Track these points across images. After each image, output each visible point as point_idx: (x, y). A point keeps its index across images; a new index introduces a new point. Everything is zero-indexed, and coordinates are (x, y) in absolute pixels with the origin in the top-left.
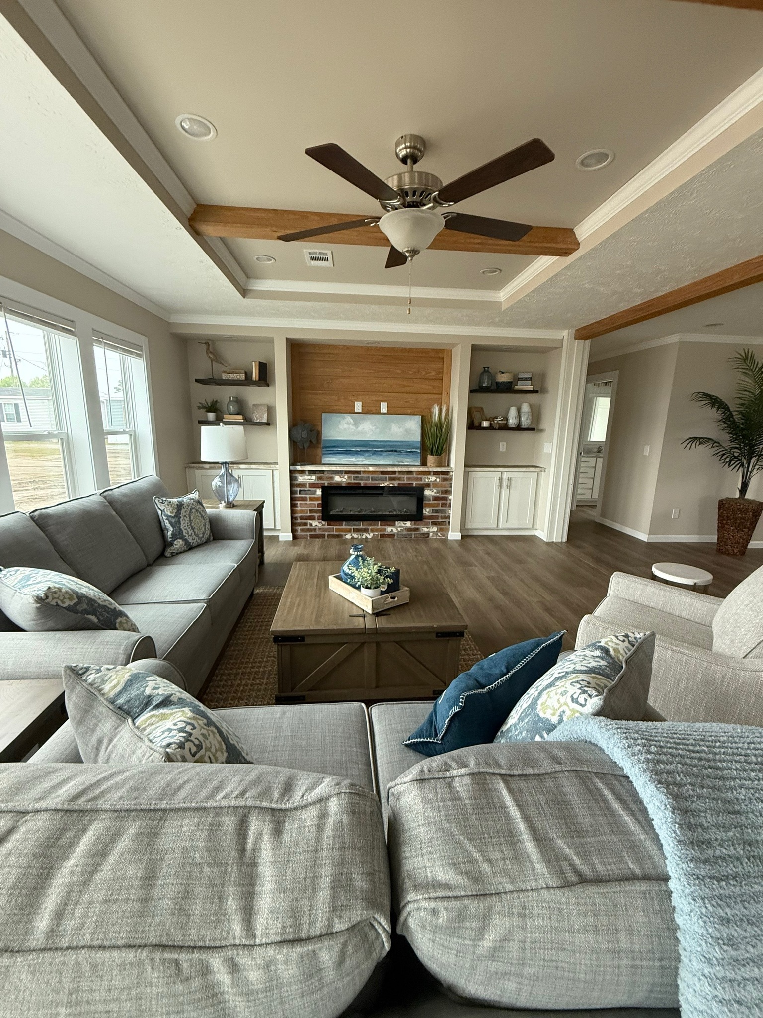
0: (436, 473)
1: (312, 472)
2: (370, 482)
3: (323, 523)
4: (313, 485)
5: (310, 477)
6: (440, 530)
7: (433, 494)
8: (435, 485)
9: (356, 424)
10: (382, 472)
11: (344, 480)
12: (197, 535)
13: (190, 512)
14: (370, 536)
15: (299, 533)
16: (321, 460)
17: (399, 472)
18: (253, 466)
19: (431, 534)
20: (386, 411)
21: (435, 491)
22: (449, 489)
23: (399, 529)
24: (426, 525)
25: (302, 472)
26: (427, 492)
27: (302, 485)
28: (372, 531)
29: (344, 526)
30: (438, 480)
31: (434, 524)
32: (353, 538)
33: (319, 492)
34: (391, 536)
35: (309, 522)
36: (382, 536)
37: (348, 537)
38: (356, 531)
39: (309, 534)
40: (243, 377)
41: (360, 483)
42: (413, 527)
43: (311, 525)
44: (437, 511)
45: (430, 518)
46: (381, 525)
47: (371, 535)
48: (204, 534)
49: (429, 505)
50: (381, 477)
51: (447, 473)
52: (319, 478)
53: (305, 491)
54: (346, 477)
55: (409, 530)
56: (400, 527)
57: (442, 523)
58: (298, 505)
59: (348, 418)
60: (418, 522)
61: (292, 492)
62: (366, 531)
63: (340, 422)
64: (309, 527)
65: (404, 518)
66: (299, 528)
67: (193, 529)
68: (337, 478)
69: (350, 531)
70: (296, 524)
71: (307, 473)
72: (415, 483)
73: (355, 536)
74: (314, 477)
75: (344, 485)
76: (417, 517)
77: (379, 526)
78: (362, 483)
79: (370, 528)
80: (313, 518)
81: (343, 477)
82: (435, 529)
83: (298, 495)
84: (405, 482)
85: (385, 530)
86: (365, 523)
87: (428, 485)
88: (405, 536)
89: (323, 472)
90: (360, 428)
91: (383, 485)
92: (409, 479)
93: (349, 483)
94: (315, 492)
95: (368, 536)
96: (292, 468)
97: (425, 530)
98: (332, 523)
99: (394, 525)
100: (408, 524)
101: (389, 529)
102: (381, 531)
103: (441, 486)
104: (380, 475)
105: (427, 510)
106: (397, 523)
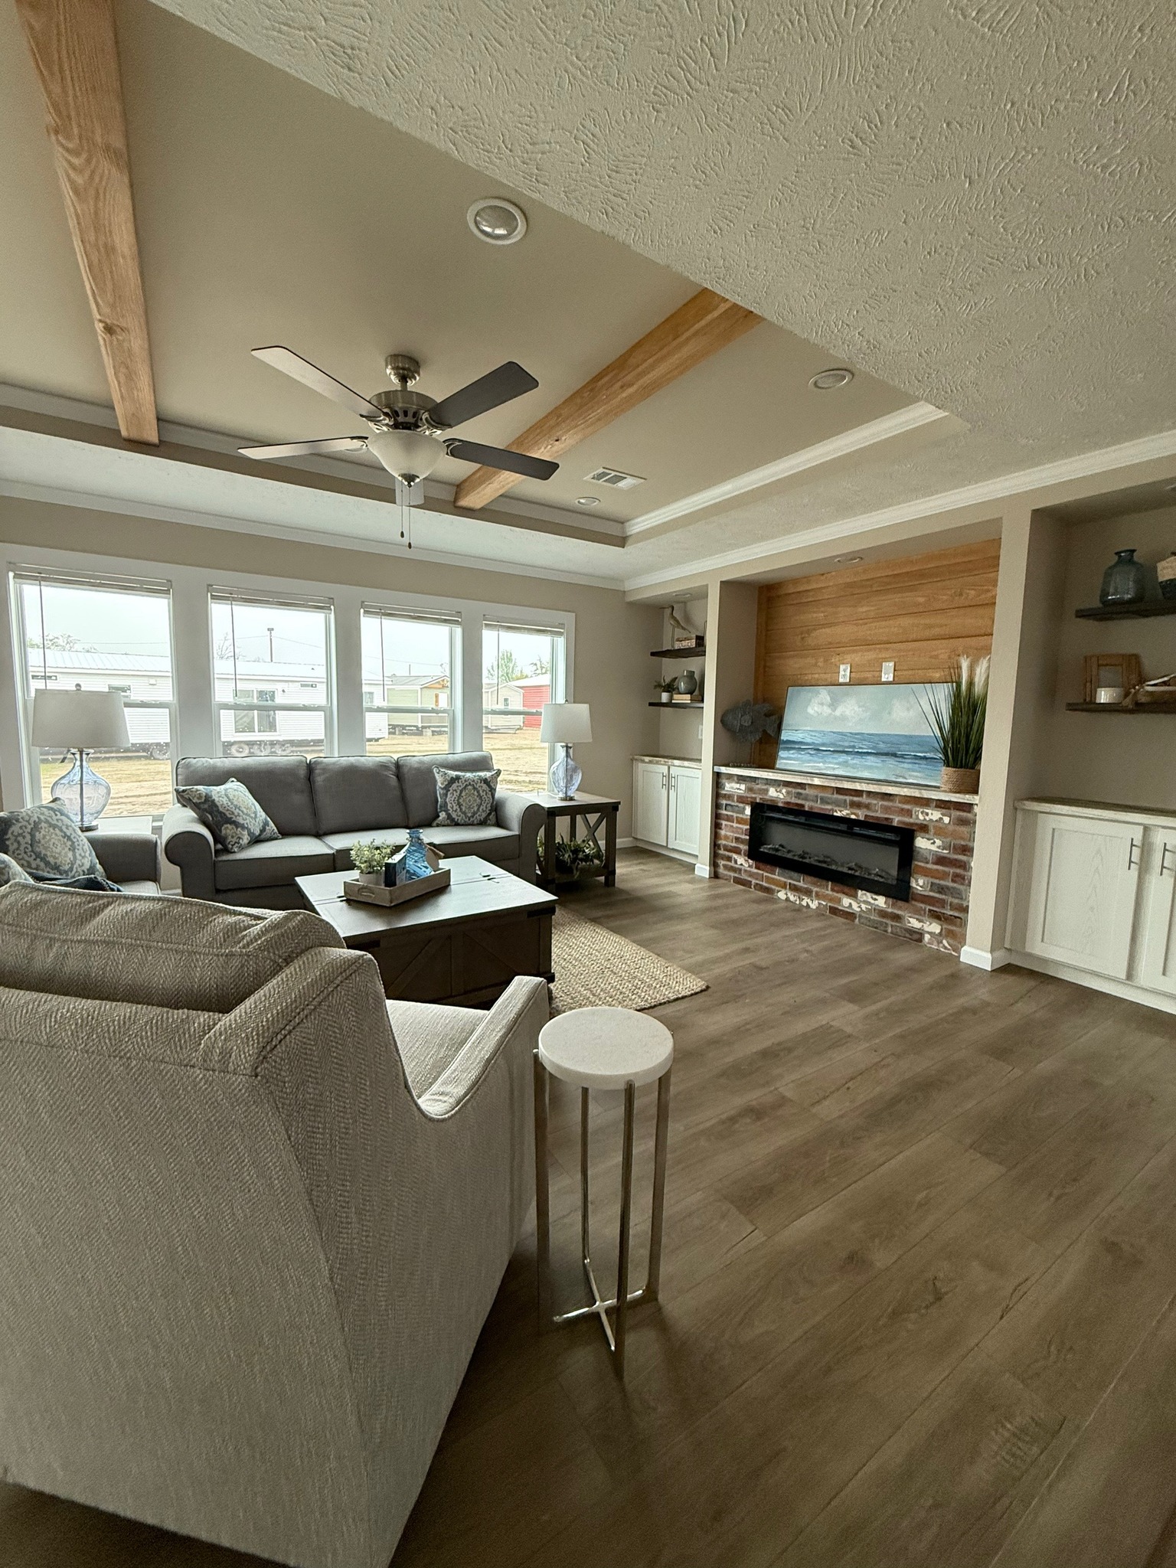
0: (942, 805)
1: (741, 779)
2: (818, 807)
3: (750, 861)
4: (742, 799)
5: (738, 786)
6: (949, 934)
7: (934, 848)
8: (940, 831)
9: (833, 705)
10: (839, 791)
11: (781, 796)
12: (464, 813)
13: (465, 788)
14: (814, 905)
15: (721, 870)
16: (774, 763)
17: (869, 793)
18: (686, 763)
19: (927, 937)
20: (891, 679)
21: (938, 842)
22: (970, 844)
23: (864, 906)
24: (919, 914)
25: (730, 777)
26: (921, 843)
27: (729, 797)
28: (818, 896)
29: (777, 875)
30: (946, 820)
31: (936, 916)
32: (787, 899)
33: (748, 811)
34: (850, 916)
35: (735, 856)
36: (834, 911)
37: (782, 895)
38: (794, 889)
39: (732, 874)
40: (692, 643)
41: (803, 806)
42: (890, 910)
43: (736, 862)
44: (942, 890)
45: (925, 899)
46: (832, 890)
47: (816, 902)
48: (474, 813)
49: (926, 873)
50: (837, 800)
51: (968, 807)
52: (750, 790)
53: (732, 806)
54: (784, 791)
55: (882, 913)
56: (866, 902)
57: (954, 920)
58: (723, 826)
59: (824, 694)
60: (900, 903)
61: (716, 806)
62: (808, 893)
63: (810, 700)
64: (732, 864)
65: (875, 888)
66: (722, 863)
67: (459, 805)
68: (772, 792)
69: (784, 886)
70: (719, 854)
71: (736, 778)
72: (897, 820)
73: (792, 898)
74: (743, 787)
75: (780, 805)
76: (900, 891)
77: (828, 889)
78: (807, 806)
79: (815, 889)
80: (737, 851)
81: (780, 791)
82: (935, 928)
83: (724, 812)
84: (878, 814)
85: (839, 901)
86: (809, 879)
87: (924, 828)
88: (875, 925)
89: (754, 779)
90: (838, 713)
91: (838, 814)
92: (886, 809)
93: (788, 803)
94: (743, 811)
95: (810, 903)
96: (717, 769)
97: (914, 923)
98: (761, 865)
99: (854, 896)
100: (881, 901)
101: (846, 901)
102: (831, 900)
103: (954, 835)
104: (836, 796)
105: (921, 882)
106: (860, 892)
